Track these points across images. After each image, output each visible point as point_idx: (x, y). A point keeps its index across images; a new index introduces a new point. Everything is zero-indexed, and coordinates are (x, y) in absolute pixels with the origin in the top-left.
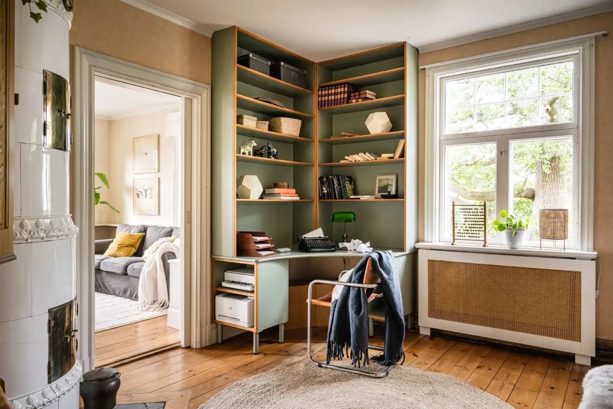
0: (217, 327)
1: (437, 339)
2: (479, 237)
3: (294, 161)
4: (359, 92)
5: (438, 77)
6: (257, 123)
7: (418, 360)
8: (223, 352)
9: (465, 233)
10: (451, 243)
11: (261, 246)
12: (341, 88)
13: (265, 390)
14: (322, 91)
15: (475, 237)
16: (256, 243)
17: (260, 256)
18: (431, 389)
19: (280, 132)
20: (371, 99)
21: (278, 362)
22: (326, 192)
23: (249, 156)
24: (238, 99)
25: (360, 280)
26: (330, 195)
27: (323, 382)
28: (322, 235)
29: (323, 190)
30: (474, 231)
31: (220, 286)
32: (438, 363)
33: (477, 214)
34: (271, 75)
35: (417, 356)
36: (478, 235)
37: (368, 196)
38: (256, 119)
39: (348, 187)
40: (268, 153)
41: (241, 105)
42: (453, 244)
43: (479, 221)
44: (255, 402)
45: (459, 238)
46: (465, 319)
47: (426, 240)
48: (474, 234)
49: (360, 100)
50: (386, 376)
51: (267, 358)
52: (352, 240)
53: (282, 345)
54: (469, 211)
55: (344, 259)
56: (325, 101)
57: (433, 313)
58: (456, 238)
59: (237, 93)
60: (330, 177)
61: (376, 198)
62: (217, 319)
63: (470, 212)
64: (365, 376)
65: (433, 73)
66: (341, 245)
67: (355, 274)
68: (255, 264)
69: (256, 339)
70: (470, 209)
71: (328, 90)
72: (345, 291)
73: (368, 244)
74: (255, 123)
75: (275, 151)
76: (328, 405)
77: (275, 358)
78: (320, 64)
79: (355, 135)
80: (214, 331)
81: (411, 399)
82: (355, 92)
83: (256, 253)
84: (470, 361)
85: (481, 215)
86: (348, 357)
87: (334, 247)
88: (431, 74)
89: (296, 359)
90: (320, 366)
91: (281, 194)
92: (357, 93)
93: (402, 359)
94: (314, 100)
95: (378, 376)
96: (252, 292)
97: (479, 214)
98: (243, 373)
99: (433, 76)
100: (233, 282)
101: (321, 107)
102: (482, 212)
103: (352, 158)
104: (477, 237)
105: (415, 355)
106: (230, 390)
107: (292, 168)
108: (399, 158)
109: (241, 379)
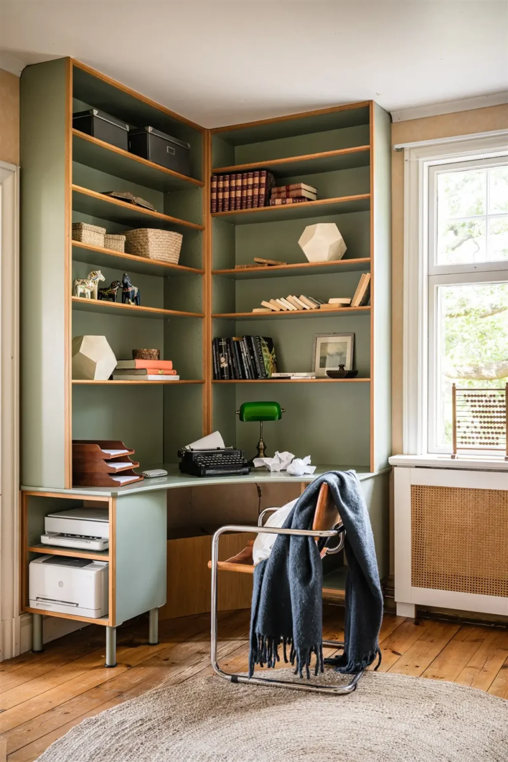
0: (32, 621)
1: (428, 624)
2: (497, 444)
3: (165, 308)
4: (288, 185)
5: (425, 164)
6: (105, 238)
7: (403, 661)
8: (47, 667)
9: (473, 438)
10: (450, 456)
11: (118, 466)
12: (254, 177)
13: (145, 728)
14: (218, 181)
15: (490, 444)
16: (108, 461)
17: (117, 484)
18: (433, 707)
19: (146, 256)
20: (309, 200)
21: (156, 679)
22: (225, 365)
23: (93, 300)
24: (75, 193)
25: (308, 524)
26: (232, 372)
27: (244, 709)
28: (222, 445)
29: (220, 363)
30: (488, 433)
31: (38, 542)
32: (436, 664)
33: (495, 404)
34: (130, 151)
35: (400, 654)
36: (495, 441)
37: (305, 374)
38: (104, 230)
39: (267, 356)
40: (123, 294)
41: (80, 204)
42: (453, 457)
43: (497, 417)
44: (130, 751)
45: (464, 446)
46: (476, 585)
47: (405, 451)
48: (489, 438)
49: (289, 200)
50: (354, 690)
51: (132, 672)
52: (277, 453)
53: (156, 649)
54: (480, 398)
55: (258, 487)
56: (223, 199)
57: (420, 578)
58: (458, 445)
59: (73, 183)
60: (234, 339)
61: (317, 378)
62: (33, 605)
63: (482, 401)
64: (317, 692)
65: (418, 158)
66: (257, 463)
67: (298, 514)
68: (110, 501)
69: (110, 639)
70: (482, 396)
71: (230, 180)
72: (280, 544)
73: (308, 459)
74: (102, 237)
75: (136, 289)
76: (263, 745)
77: (151, 671)
78: (216, 131)
79: (280, 263)
80: (27, 628)
81: (402, 727)
82: (278, 185)
83: (108, 480)
84: (489, 658)
85: (500, 406)
86: (286, 661)
87: (245, 466)
88: (413, 159)
89: (188, 671)
90: (235, 680)
91: (149, 371)
92: (283, 188)
93: (376, 662)
94: (204, 198)
95: (339, 692)
96: (105, 551)
97: (497, 403)
98: (94, 701)
99: (418, 162)
100: (62, 535)
101: (217, 211)
102: (503, 401)
103: (274, 305)
104: (493, 444)
105: (394, 652)
106: (80, 732)
107: (162, 321)
108: (360, 305)
109: (94, 712)
